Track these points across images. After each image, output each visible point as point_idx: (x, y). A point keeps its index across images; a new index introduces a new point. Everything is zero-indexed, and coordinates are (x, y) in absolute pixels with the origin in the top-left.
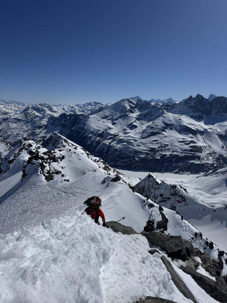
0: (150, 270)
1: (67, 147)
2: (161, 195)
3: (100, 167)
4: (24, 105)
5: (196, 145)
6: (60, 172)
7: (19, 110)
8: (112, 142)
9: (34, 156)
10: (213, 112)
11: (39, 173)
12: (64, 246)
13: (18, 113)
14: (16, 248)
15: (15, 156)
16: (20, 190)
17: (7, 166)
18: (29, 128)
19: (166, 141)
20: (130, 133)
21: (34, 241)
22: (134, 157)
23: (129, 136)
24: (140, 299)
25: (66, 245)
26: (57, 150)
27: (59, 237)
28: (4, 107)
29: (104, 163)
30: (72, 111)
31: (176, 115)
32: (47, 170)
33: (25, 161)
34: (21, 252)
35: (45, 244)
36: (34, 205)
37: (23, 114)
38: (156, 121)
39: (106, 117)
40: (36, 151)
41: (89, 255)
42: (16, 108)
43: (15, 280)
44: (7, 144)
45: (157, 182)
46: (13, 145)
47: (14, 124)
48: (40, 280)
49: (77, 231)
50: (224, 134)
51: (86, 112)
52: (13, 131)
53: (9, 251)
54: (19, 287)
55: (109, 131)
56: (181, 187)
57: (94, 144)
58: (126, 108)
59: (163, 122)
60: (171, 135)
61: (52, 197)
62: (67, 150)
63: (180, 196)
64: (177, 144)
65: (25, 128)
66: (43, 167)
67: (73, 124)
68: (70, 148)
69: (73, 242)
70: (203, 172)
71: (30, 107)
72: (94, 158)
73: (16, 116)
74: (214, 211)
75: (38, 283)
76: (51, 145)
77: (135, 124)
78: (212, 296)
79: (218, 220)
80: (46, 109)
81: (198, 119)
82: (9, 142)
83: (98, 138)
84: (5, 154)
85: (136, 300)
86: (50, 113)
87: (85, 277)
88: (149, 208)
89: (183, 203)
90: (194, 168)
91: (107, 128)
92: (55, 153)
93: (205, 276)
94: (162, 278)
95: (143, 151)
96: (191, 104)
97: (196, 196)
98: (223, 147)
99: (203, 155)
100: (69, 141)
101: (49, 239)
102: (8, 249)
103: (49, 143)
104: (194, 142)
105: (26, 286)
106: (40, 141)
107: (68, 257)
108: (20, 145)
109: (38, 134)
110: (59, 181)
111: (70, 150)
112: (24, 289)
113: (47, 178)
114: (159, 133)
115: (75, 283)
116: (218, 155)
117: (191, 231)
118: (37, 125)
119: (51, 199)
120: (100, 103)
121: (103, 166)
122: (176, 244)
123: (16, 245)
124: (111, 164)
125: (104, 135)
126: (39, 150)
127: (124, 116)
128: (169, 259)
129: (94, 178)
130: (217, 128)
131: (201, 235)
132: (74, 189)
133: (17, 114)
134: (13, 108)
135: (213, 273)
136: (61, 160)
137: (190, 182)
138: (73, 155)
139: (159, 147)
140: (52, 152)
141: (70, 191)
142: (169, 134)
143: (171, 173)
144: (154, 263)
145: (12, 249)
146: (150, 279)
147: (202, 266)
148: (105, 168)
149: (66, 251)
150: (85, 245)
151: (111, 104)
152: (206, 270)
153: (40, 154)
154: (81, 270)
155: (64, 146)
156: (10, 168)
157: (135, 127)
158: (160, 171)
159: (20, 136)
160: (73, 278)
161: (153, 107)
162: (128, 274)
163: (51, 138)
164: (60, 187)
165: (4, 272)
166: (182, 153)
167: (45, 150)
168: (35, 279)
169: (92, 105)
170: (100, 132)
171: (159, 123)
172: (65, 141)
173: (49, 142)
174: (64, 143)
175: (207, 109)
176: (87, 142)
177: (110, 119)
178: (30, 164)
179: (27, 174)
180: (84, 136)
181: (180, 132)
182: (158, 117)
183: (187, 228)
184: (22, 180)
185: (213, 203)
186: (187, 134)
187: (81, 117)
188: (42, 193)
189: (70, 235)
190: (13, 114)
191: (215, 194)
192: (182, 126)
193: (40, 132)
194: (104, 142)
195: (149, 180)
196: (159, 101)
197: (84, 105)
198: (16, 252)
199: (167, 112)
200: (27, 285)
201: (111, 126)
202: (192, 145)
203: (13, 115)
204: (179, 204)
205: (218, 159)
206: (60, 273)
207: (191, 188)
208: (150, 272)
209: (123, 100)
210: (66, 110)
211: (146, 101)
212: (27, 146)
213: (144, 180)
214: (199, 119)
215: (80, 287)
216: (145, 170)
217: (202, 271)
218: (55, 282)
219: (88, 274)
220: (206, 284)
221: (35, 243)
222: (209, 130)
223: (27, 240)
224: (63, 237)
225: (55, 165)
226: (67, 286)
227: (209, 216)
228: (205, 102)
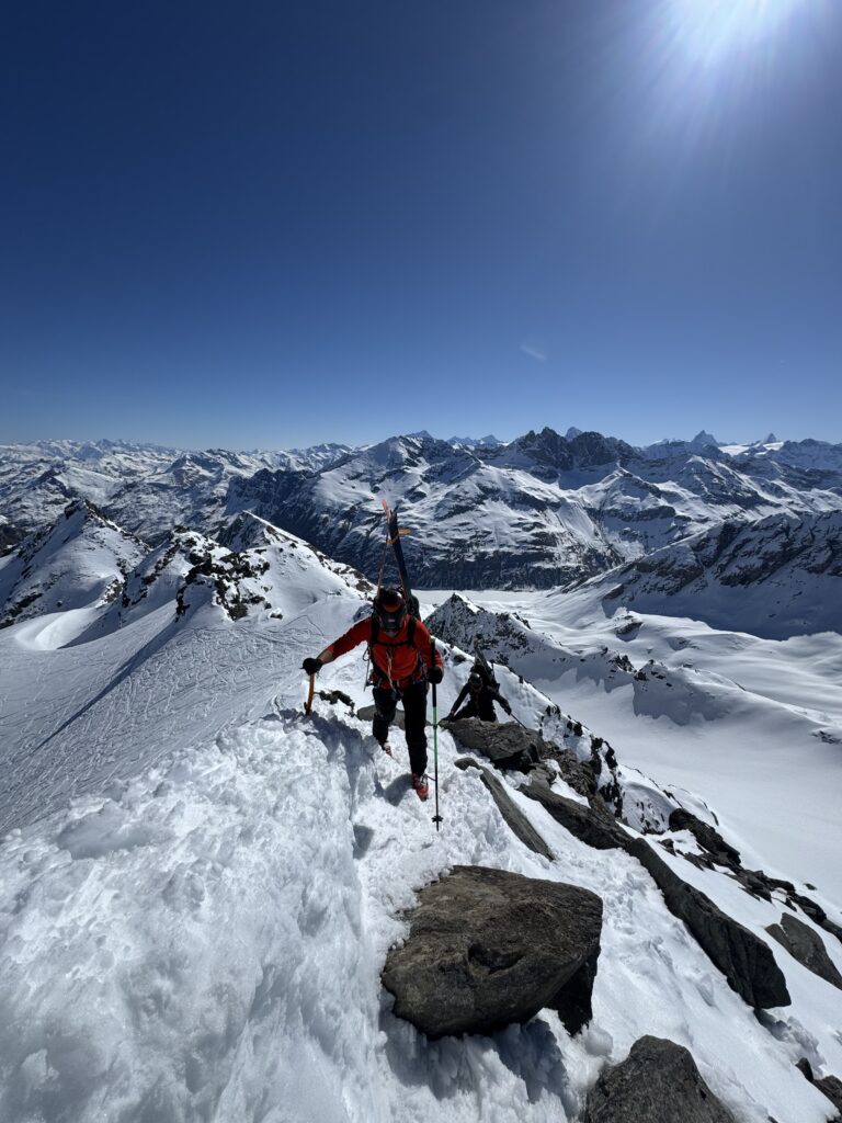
0: (459, 804)
1: (275, 544)
2: (479, 636)
3: (348, 585)
4: (172, 453)
5: (545, 530)
6: (262, 599)
7: (161, 464)
8: (372, 529)
9: (202, 565)
10: (576, 464)
11: (215, 604)
12: (268, 793)
13: (159, 470)
14: (154, 816)
15: (157, 568)
16: (174, 641)
17: (141, 591)
18: (188, 503)
19: (485, 524)
20: (410, 508)
21: (198, 787)
22: (421, 559)
23: (409, 516)
24: (440, 874)
25: (273, 787)
26: (251, 551)
27: (259, 767)
28: (126, 459)
29: (357, 576)
30: (282, 465)
31: (503, 471)
32: (233, 596)
33: (180, 578)
34: (166, 825)
35: (224, 793)
36: (207, 673)
37: (171, 474)
38: (463, 483)
39: (357, 476)
40: (206, 554)
41: (326, 801)
42: (155, 461)
43: (147, 906)
44: (137, 541)
45: (469, 610)
46: (152, 542)
47: (152, 496)
48: (211, 894)
49: (298, 748)
50: (597, 508)
51: (313, 465)
52: (150, 511)
53: (134, 825)
54: (158, 924)
55: (367, 507)
56: (518, 618)
57: (334, 535)
58: (400, 455)
59: (479, 485)
60: (496, 511)
61: (246, 653)
62: (274, 550)
63: (515, 636)
64: (508, 530)
65: (179, 505)
66: (222, 590)
67: (286, 493)
68: (280, 545)
69: (290, 778)
70: (559, 585)
71: (188, 457)
72: (335, 565)
73: (157, 477)
74: (582, 660)
75: (207, 902)
76: (237, 540)
77: (420, 489)
78: (581, 840)
79: (591, 678)
80: (223, 461)
81: (547, 477)
82: (143, 538)
83: (342, 522)
84: (133, 564)
85: (432, 879)
86: (234, 469)
87: (318, 855)
88: (455, 665)
89: (522, 649)
90: (542, 577)
91: (361, 500)
92: (247, 557)
93: (567, 800)
94: (484, 822)
95: (438, 547)
96: (532, 448)
97: (547, 634)
98: (596, 534)
99: (557, 550)
100: (278, 530)
101: (233, 780)
102: (132, 820)
103: (234, 536)
104: (540, 526)
105: (175, 919)
106: (213, 532)
107: (278, 821)
108: (169, 543)
109: (208, 517)
110: (259, 619)
111: (281, 550)
112: (170, 928)
113: (232, 613)
114: (472, 508)
115: (294, 878)
116: (586, 549)
117: (538, 703)
118: (204, 496)
119: (245, 657)
120: (343, 447)
121: (356, 581)
122: (510, 740)
123: (151, 809)
124: (372, 576)
125: (354, 515)
126: (212, 552)
127: (397, 473)
128: (497, 773)
129: (336, 608)
130: (585, 496)
131: (558, 711)
132: (294, 634)
133: (159, 474)
134: (148, 461)
135: (583, 788)
136: (262, 573)
137: (535, 606)
138: (288, 559)
139: (472, 538)
140: (242, 555)
141: (286, 638)
142: (491, 510)
143: (497, 589)
144: (467, 788)
145: (143, 821)
146: (460, 825)
147: (561, 777)
148: (360, 587)
149: (272, 805)
150: (317, 781)
151: (366, 448)
152: (571, 785)
153: (214, 561)
154: (308, 844)
155: (268, 542)
156: (148, 595)
157: (422, 495)
158: (476, 587)
159: (166, 523)
160: (289, 870)
161: (459, 454)
162: (413, 819)
163: (237, 524)
164: (264, 632)
165: (120, 889)
166: (517, 548)
167: (225, 552)
168: (196, 896)
169: (326, 451)
170: (346, 509)
171: (470, 486)
172: (270, 530)
173: (233, 533)
174: (268, 536)
175: (564, 458)
176: (318, 531)
177: (366, 480)
178: (192, 584)
179: (188, 606)
180: (311, 517)
181: (512, 506)
182: (468, 473)
183: (532, 699)
184: (177, 619)
185: (580, 646)
186: (526, 510)
187: (303, 477)
188: (223, 645)
189: (282, 758)
190: (148, 473)
191: (583, 627)
192: (517, 493)
193: (213, 512)
194: (354, 530)
195: (453, 606)
196: (468, 441)
197: (309, 451)
198: (154, 825)
199: (486, 464)
200: (178, 914)
201: (370, 495)
202: (536, 530)
203: (148, 477)
204: (514, 653)
205: (587, 559)
206: (257, 866)
207: (537, 618)
208: (460, 811)
209: (394, 439)
210: (270, 463)
211: (442, 441)
212: (184, 543)
213: (444, 607)
214: (550, 478)
215: (306, 884)
216: (445, 587)
217: (562, 789)
218: (247, 893)
219: (324, 846)
220: (571, 817)
221: (201, 793)
222: (569, 501)
223: (179, 790)
224: (268, 766)
225: (247, 582)
226: (276, 891)
227: (573, 672)
228: (559, 443)
